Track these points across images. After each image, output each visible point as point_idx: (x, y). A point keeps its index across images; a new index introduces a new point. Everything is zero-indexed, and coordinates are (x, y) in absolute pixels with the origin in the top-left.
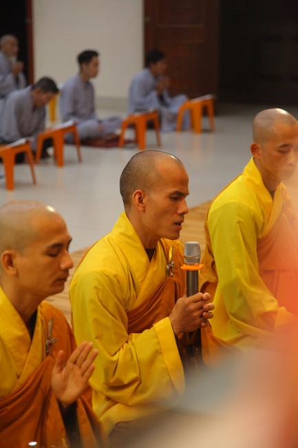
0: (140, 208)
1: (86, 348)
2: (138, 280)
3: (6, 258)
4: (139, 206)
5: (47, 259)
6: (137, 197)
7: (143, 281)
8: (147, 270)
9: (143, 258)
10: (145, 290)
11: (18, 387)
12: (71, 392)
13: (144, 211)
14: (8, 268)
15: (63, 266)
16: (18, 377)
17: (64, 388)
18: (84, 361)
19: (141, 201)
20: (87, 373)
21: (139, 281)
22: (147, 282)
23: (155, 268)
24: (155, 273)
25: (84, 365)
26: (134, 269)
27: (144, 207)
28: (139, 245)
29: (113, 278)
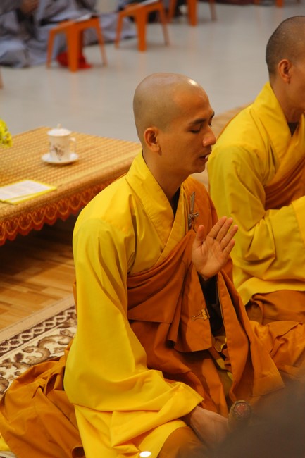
0: (285, 79)
1: (226, 224)
2: (278, 155)
3: (149, 135)
4: (284, 76)
5: (190, 136)
6: (283, 67)
7: (283, 156)
8: (288, 145)
9: (285, 132)
10: (284, 165)
11: (161, 260)
12: (211, 266)
13: (289, 82)
14: (151, 145)
15: (205, 142)
16: (162, 251)
17: (204, 262)
18: (224, 236)
19: (286, 71)
20: (227, 249)
21: (280, 155)
22: (287, 157)
23: (297, 144)
24: (296, 148)
25: (224, 241)
26: (274, 144)
27: (289, 78)
28: (282, 118)
29: (252, 152)
